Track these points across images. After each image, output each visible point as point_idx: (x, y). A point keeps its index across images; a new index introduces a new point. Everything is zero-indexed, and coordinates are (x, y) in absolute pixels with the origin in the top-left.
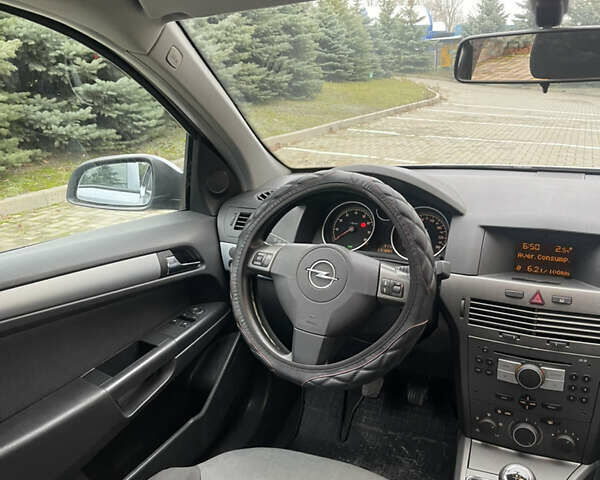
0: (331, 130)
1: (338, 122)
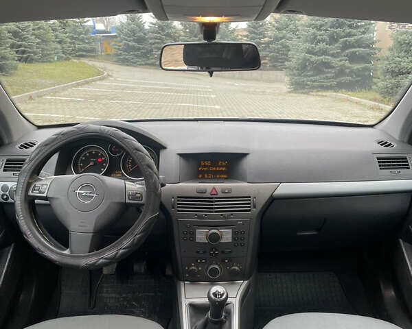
0: (31, 98)
1: (36, 91)
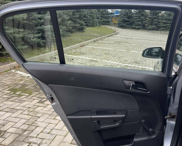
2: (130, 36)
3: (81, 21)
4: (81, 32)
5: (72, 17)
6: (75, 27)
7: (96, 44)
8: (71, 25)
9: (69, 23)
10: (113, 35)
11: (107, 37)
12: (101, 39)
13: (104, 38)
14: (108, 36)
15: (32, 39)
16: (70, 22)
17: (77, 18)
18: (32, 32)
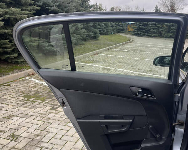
0: (108, 49)
2: (145, 44)
3: (95, 30)
4: (95, 40)
5: (85, 25)
6: (88, 36)
7: (110, 52)
8: (85, 33)
9: (83, 32)
10: (128, 43)
11: (121, 45)
12: (115, 47)
13: (118, 46)
14: (123, 44)
15: (46, 47)
16: (84, 30)
17: (91, 27)
18: (47, 40)
